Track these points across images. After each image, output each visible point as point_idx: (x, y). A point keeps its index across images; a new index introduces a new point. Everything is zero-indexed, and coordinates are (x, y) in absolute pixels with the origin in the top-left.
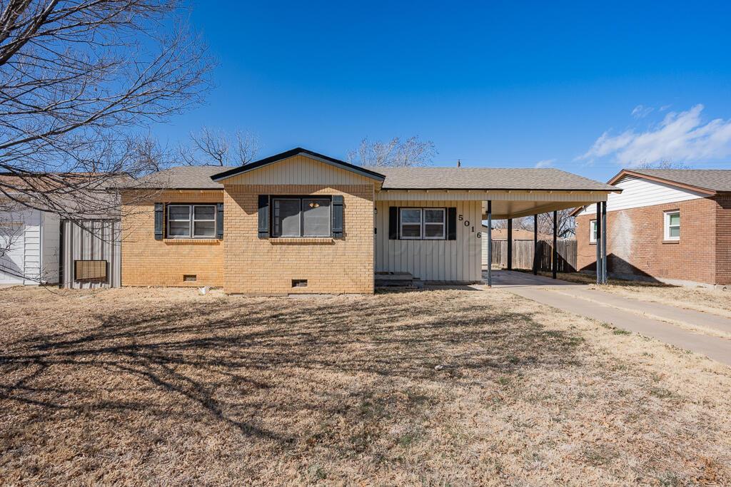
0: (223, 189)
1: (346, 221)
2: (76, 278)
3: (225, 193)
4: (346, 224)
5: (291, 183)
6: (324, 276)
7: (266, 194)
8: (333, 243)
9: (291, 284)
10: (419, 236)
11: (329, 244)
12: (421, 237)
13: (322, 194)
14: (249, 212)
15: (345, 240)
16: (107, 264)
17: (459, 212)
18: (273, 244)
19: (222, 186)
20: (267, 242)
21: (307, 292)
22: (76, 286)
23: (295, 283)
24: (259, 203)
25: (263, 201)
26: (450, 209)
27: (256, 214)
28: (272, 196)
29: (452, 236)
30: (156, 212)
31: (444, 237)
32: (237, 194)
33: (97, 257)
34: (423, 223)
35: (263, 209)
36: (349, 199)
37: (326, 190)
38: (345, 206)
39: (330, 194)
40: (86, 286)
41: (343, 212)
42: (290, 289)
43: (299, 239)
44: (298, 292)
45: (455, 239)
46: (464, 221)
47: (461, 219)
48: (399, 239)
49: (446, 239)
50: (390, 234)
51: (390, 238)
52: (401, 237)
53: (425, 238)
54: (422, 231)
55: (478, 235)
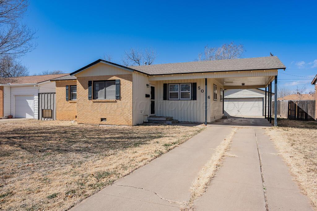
0: (76, 79)
1: (121, 91)
2: (43, 116)
3: (77, 81)
4: (121, 93)
5: (100, 75)
6: (112, 117)
7: (91, 80)
8: (116, 102)
9: (100, 120)
10: (178, 98)
11: (114, 102)
12: (179, 99)
13: (112, 79)
14: (85, 89)
15: (121, 100)
16: (52, 111)
17: (198, 86)
18: (94, 102)
19: (76, 78)
20: (91, 101)
21: (106, 124)
22: (43, 119)
23: (102, 120)
24: (89, 84)
25: (90, 83)
26: (193, 83)
27: (88, 89)
28: (94, 81)
29: (194, 98)
30: (66, 89)
31: (190, 99)
32: (81, 80)
33: (49, 108)
34: (179, 92)
35: (90, 87)
36: (123, 81)
37: (113, 77)
38: (121, 84)
39: (115, 79)
40: (46, 119)
41: (120, 87)
42: (99, 122)
43: (104, 100)
44: (103, 124)
45: (196, 100)
46: (201, 90)
47: (199, 89)
48: (168, 100)
49: (191, 100)
50: (164, 97)
51: (164, 99)
52: (169, 99)
53: (181, 99)
54: (179, 96)
55: (208, 97)
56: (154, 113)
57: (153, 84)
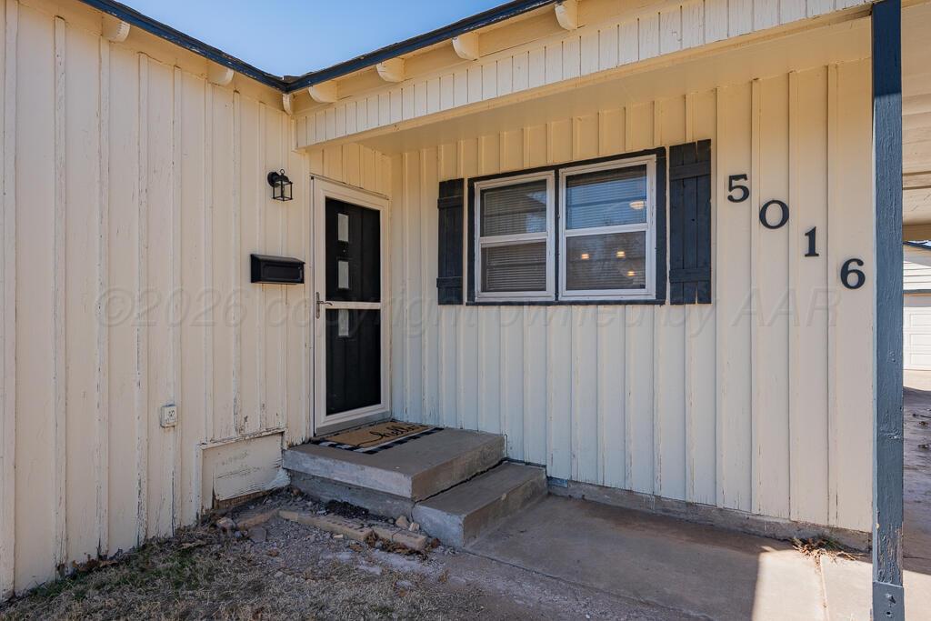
10: (544, 288)
12: (549, 294)
17: (724, 165)
26: (677, 150)
29: (689, 280)
31: (650, 291)
34: (553, 235)
45: (706, 298)
46: (756, 200)
47: (737, 194)
48: (472, 302)
49: (660, 300)
50: (440, 283)
51: (443, 300)
52: (480, 295)
53: (566, 295)
54: (554, 267)
55: (845, 272)
56: (377, 401)
57: (343, 184)
